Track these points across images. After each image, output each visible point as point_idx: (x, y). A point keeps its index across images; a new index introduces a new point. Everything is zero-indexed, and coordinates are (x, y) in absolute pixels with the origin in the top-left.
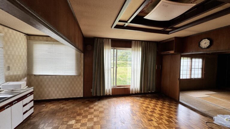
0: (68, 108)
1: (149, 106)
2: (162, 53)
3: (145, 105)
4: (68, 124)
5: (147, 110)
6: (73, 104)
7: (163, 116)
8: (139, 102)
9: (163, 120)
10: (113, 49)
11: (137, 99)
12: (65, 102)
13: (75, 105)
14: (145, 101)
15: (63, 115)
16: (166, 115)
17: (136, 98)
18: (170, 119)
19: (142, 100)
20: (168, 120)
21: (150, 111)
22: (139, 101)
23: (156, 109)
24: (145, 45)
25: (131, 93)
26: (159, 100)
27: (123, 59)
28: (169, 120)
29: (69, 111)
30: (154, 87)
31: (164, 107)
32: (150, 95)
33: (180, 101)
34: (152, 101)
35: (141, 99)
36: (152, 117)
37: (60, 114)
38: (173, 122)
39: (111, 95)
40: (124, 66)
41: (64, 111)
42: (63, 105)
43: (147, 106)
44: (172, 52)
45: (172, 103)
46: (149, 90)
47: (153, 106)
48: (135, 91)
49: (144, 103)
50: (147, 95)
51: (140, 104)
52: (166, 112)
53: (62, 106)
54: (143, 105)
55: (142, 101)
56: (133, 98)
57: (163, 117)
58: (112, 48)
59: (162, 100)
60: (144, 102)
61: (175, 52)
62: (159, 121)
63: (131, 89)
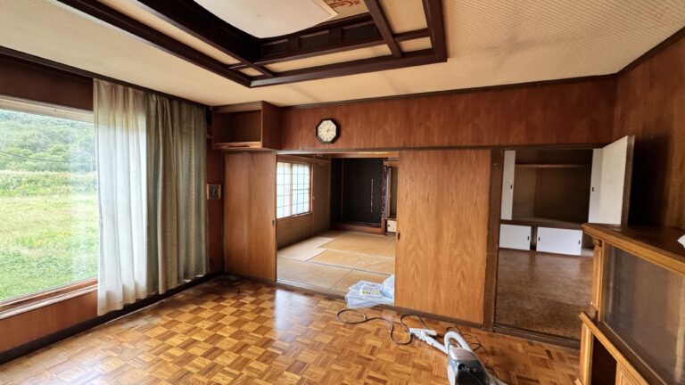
1: (195, 337)
2: (225, 146)
3: (176, 340)
5: (192, 357)
7: (249, 349)
8: (148, 338)
9: (251, 365)
11: (141, 329)
14: (174, 321)
16: (254, 342)
17: (130, 325)
18: (269, 349)
19: (163, 322)
20: (263, 357)
21: (203, 352)
22: (148, 334)
23: (221, 337)
24: (163, 108)
25: (100, 313)
26: (224, 299)
27: (29, 163)
28: (267, 354)
30: (204, 262)
31: (245, 317)
32: (190, 291)
33: (280, 280)
34: (203, 310)
35: (157, 321)
36: (215, 374)
38: (278, 355)
40: (42, 190)
43: (186, 338)
44: (257, 145)
45: (262, 294)
46: (186, 276)
47: (210, 329)
48: (124, 298)
49: (174, 334)
50: (180, 296)
51: (154, 343)
52: (254, 332)
54: (169, 341)
55: (164, 326)
56: (114, 330)
57: (249, 352)
59: (232, 295)
60: (174, 329)
61: (264, 146)
62: (241, 374)
63: (101, 295)
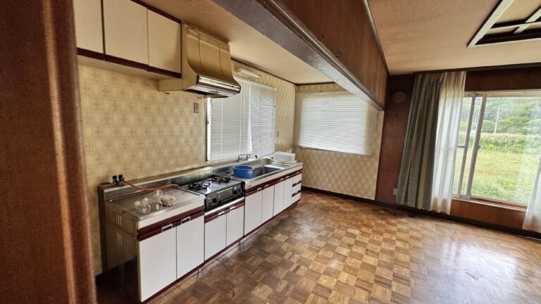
0: (347, 210)
4: (348, 231)
6: (355, 206)
10: (469, 96)
12: (340, 200)
13: (358, 209)
15: (340, 217)
29: (348, 215)
37: (334, 214)
39: (448, 213)
41: (340, 211)
42: (337, 203)
53: (336, 205)
58: (468, 93)
